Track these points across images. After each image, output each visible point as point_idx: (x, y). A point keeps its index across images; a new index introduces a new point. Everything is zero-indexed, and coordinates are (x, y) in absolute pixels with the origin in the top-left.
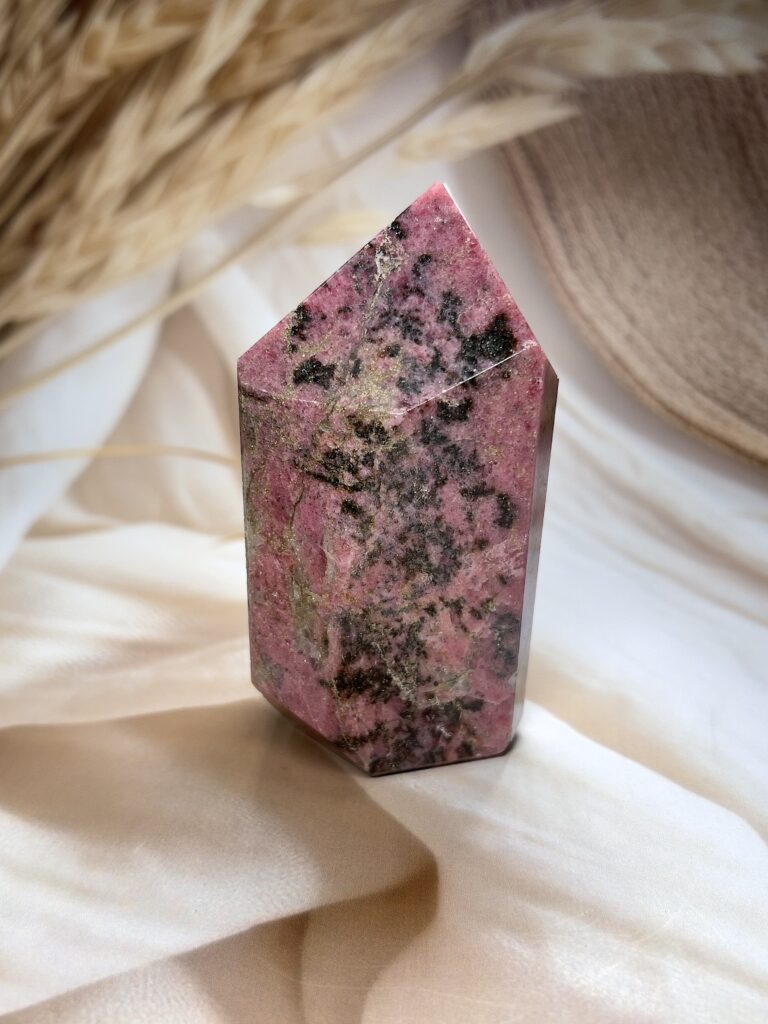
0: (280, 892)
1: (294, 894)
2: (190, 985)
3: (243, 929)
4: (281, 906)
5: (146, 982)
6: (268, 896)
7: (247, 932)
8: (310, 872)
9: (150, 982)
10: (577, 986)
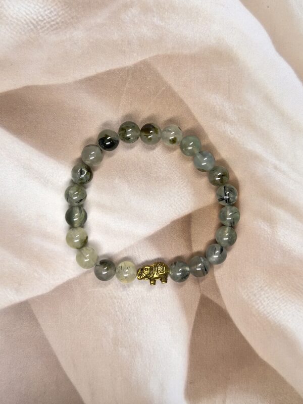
0: (179, 203)
1: (184, 204)
3: (168, 223)
4: (180, 211)
6: (175, 206)
7: (169, 225)
8: (189, 191)
10: (285, 245)
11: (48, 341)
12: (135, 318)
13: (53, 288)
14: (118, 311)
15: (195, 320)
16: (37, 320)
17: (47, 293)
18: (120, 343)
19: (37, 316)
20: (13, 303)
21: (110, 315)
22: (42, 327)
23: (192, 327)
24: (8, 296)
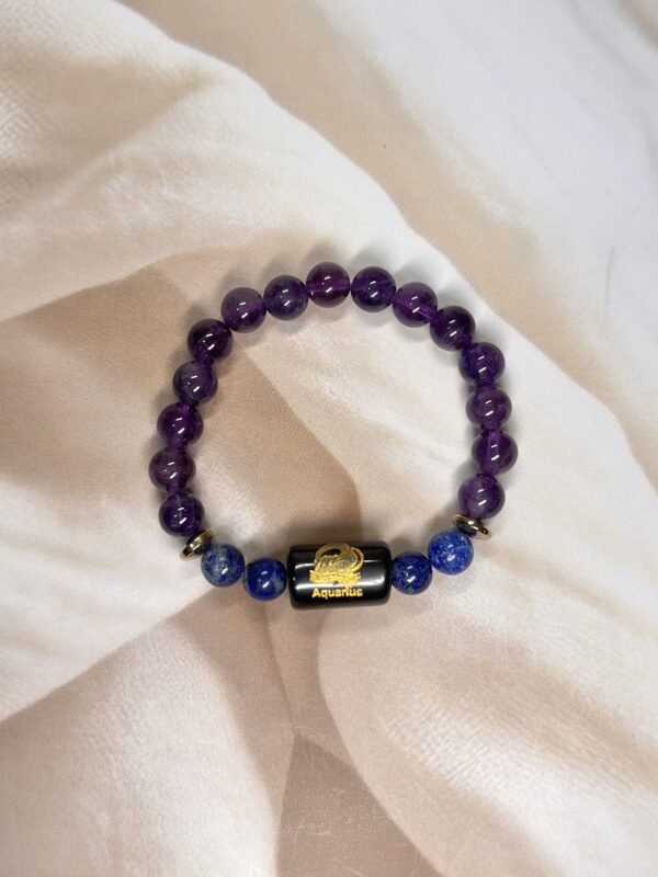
2: (188, 645)
5: (155, 645)
9: (158, 646)
10: (469, 617)
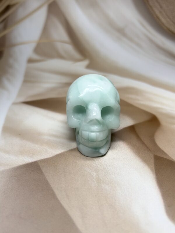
11: (48, 182)
12: (111, 167)
13: (54, 155)
14: (98, 164)
15: (155, 167)
16: (42, 170)
17: (50, 158)
18: (102, 182)
19: (42, 169)
20: (27, 163)
21: (93, 167)
22: (45, 174)
23: (154, 171)
24: (25, 159)
